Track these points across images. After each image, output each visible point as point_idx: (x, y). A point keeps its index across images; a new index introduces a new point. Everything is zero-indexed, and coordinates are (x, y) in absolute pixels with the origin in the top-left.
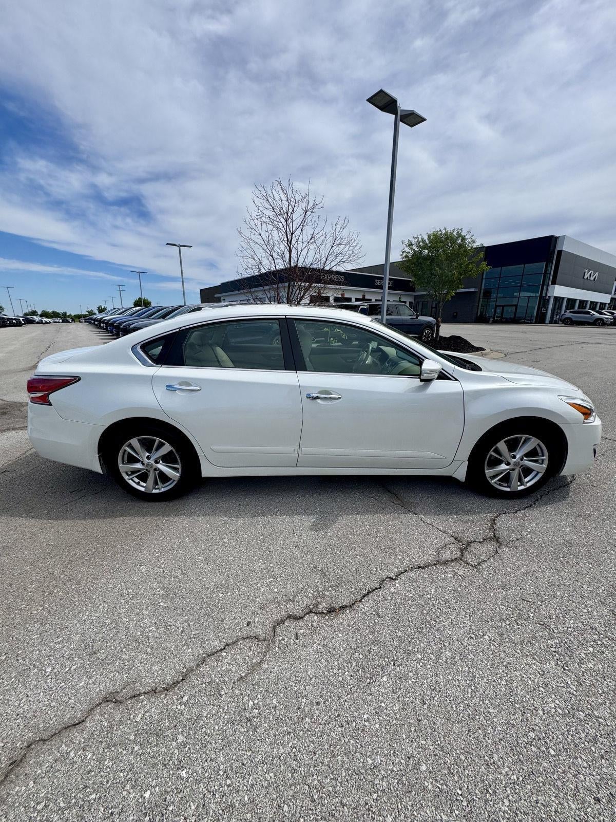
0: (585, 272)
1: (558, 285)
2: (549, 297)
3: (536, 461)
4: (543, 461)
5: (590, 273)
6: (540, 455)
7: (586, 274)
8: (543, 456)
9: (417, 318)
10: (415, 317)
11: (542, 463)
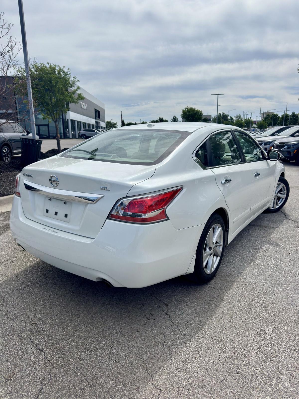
0: (81, 104)
1: (71, 111)
2: (68, 120)
3: (282, 194)
4: (284, 193)
5: (83, 104)
6: (283, 190)
7: (82, 105)
8: (284, 191)
9: (27, 135)
10: (26, 134)
11: (284, 194)
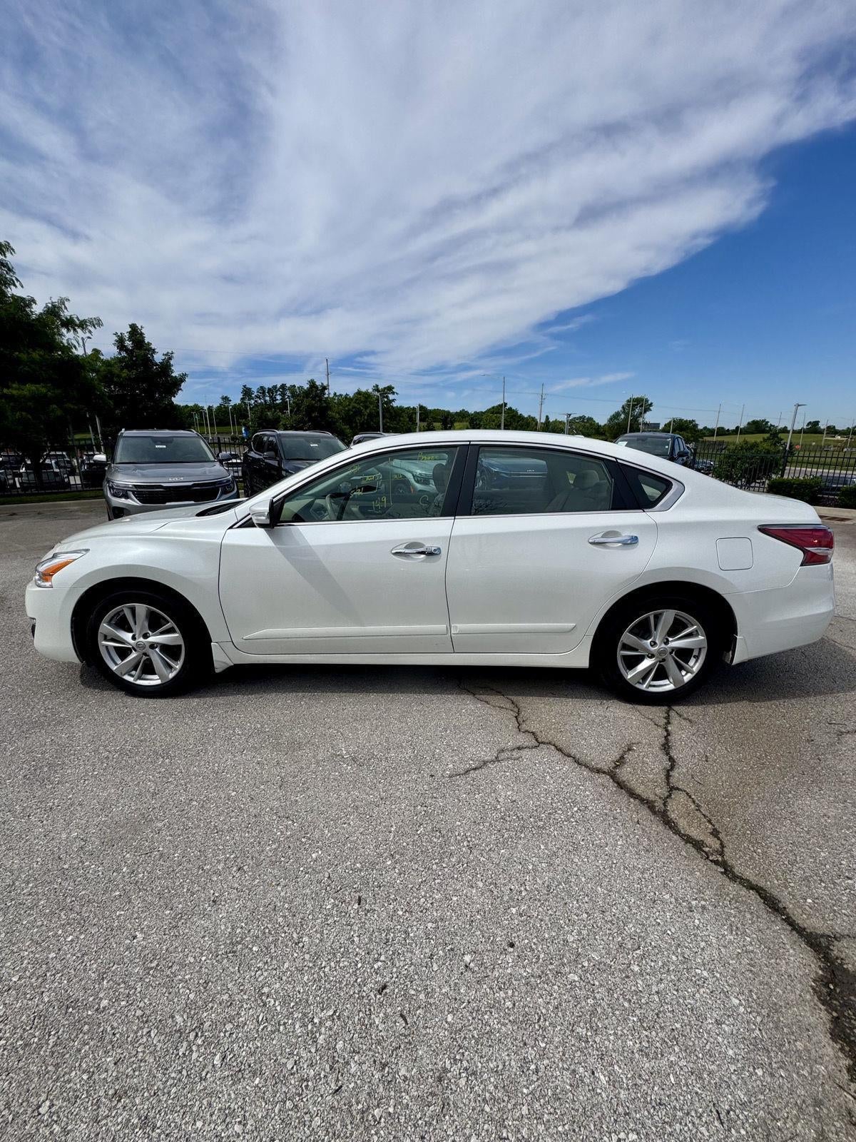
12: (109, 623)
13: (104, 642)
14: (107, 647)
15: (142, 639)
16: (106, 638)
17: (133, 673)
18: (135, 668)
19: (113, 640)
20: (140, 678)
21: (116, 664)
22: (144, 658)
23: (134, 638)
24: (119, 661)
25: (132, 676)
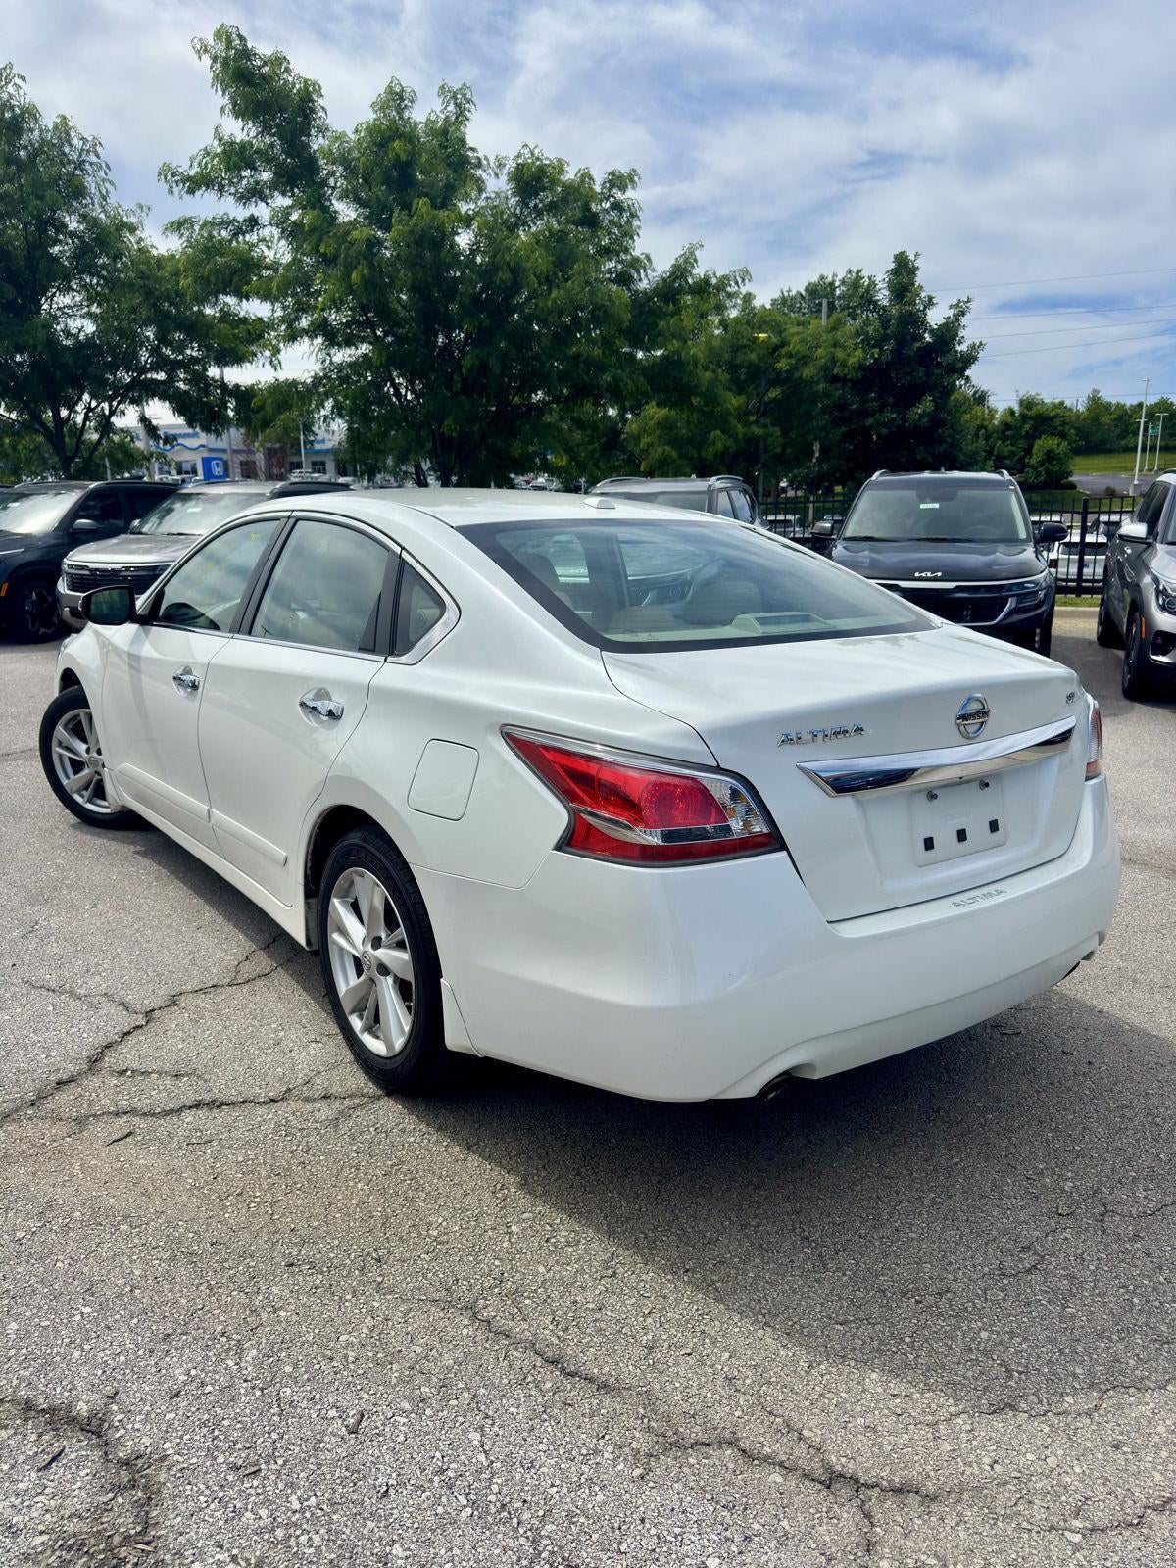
12: (65, 727)
13: (57, 749)
14: (60, 756)
15: (95, 754)
16: (60, 744)
17: (84, 793)
18: (87, 789)
19: (67, 748)
20: (90, 801)
21: (68, 777)
22: (97, 777)
23: (88, 750)
24: (72, 776)
25: (83, 796)
